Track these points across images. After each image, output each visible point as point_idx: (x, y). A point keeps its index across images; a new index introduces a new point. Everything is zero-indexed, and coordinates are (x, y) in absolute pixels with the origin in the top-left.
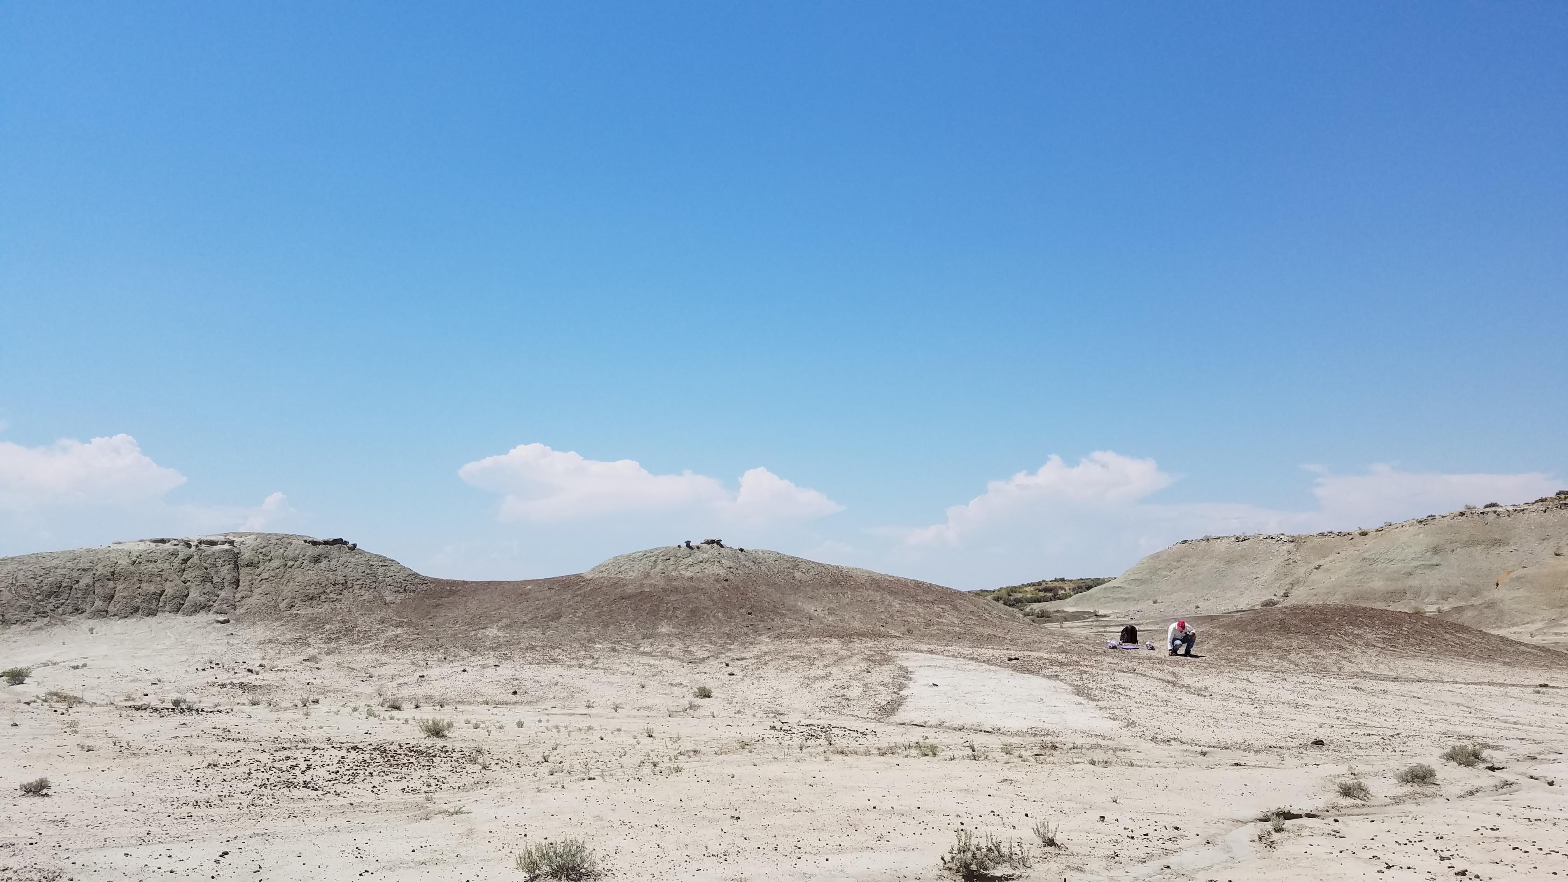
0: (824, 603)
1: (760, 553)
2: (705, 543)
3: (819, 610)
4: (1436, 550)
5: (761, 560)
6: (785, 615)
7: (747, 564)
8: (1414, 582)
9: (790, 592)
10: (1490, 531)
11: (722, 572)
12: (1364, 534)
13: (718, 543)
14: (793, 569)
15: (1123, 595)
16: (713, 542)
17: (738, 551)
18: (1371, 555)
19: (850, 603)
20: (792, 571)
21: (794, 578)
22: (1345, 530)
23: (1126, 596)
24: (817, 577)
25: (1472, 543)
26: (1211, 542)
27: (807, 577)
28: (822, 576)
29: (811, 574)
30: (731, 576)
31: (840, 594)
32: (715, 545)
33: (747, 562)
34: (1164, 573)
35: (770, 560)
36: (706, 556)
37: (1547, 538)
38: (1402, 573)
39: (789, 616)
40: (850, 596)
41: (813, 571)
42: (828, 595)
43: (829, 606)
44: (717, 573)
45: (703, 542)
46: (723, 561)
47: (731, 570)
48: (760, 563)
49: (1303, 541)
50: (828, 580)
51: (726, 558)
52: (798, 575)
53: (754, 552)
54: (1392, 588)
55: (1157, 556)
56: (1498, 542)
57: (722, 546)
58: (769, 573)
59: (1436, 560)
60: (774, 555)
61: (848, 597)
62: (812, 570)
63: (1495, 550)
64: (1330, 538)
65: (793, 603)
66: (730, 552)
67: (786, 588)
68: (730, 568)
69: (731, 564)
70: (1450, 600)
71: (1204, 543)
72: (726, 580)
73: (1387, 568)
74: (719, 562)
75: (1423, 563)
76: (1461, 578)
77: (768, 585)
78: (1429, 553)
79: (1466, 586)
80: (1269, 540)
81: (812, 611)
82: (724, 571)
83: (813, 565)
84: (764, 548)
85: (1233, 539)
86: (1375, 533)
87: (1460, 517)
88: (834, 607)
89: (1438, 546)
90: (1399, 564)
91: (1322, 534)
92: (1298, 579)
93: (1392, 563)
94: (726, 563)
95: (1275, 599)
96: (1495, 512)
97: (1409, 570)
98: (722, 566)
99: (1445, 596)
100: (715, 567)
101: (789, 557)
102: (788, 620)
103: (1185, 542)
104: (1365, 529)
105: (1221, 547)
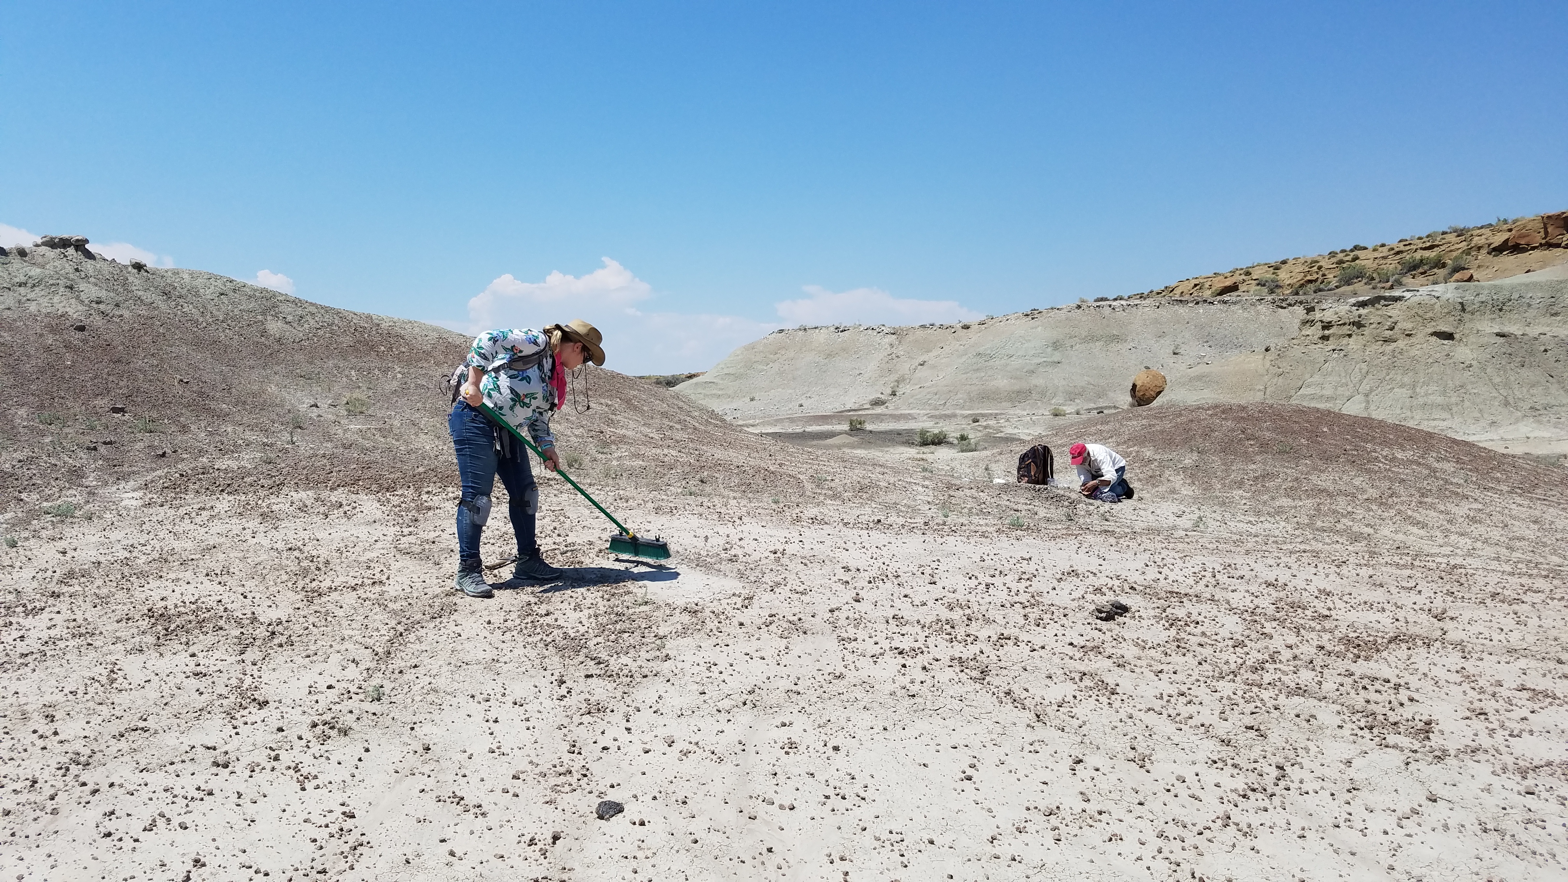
0: (336, 388)
1: (186, 276)
2: (44, 244)
3: (324, 404)
4: (1056, 345)
5: (184, 292)
6: (224, 416)
7: (148, 297)
8: (1038, 381)
9: (251, 362)
10: (1108, 326)
11: (74, 311)
12: (966, 327)
13: (80, 245)
14: (263, 313)
15: (714, 392)
16: (65, 243)
17: (130, 269)
18: (985, 350)
19: (403, 389)
20: (260, 317)
21: (264, 333)
22: (946, 323)
23: (720, 393)
24: (320, 332)
25: (1092, 338)
26: (809, 331)
27: (298, 333)
28: (332, 333)
29: (306, 326)
30: (98, 321)
31: (377, 372)
32: (71, 251)
33: (148, 294)
34: (760, 367)
35: (209, 293)
36: (35, 272)
37: (1162, 335)
38: (1025, 370)
39: (238, 418)
40: (399, 376)
41: (312, 322)
42: (347, 372)
43: (348, 395)
44: (60, 313)
45: (39, 241)
46: (83, 286)
47: (102, 307)
48: (180, 297)
49: (905, 333)
50: (347, 340)
51: (92, 280)
52: (274, 327)
53: (170, 273)
54: (1016, 388)
55: (752, 347)
56: (1116, 338)
57: (89, 255)
58: (201, 320)
59: (1057, 356)
60: (219, 283)
61: (394, 377)
62: (309, 318)
63: (1114, 347)
64: (932, 331)
65: (255, 388)
66: (106, 269)
67: (244, 354)
68: (98, 303)
69: (103, 294)
70: (1077, 401)
71: (801, 333)
72: (81, 329)
73: (1007, 365)
74: (71, 288)
75: (1045, 359)
76: (1086, 378)
77: (198, 343)
78: (1050, 349)
79: (1092, 387)
80: (870, 332)
81: (303, 407)
82: (80, 308)
83: (313, 309)
84: (194, 268)
85: (832, 329)
86: (977, 327)
87: (1076, 310)
88: (364, 398)
89: (1058, 341)
90: (1020, 361)
91: (923, 326)
92: (903, 376)
93: (1012, 359)
94: (90, 291)
95: (883, 397)
96: (1110, 306)
97: (1032, 368)
98: (78, 298)
99: (1072, 396)
100: (56, 299)
101: (255, 290)
102: (229, 429)
103: (781, 331)
104: (966, 322)
105: (820, 337)
